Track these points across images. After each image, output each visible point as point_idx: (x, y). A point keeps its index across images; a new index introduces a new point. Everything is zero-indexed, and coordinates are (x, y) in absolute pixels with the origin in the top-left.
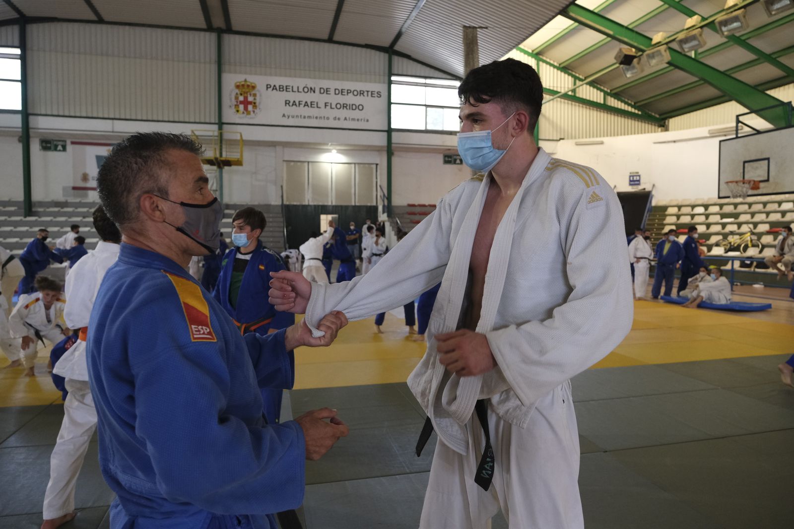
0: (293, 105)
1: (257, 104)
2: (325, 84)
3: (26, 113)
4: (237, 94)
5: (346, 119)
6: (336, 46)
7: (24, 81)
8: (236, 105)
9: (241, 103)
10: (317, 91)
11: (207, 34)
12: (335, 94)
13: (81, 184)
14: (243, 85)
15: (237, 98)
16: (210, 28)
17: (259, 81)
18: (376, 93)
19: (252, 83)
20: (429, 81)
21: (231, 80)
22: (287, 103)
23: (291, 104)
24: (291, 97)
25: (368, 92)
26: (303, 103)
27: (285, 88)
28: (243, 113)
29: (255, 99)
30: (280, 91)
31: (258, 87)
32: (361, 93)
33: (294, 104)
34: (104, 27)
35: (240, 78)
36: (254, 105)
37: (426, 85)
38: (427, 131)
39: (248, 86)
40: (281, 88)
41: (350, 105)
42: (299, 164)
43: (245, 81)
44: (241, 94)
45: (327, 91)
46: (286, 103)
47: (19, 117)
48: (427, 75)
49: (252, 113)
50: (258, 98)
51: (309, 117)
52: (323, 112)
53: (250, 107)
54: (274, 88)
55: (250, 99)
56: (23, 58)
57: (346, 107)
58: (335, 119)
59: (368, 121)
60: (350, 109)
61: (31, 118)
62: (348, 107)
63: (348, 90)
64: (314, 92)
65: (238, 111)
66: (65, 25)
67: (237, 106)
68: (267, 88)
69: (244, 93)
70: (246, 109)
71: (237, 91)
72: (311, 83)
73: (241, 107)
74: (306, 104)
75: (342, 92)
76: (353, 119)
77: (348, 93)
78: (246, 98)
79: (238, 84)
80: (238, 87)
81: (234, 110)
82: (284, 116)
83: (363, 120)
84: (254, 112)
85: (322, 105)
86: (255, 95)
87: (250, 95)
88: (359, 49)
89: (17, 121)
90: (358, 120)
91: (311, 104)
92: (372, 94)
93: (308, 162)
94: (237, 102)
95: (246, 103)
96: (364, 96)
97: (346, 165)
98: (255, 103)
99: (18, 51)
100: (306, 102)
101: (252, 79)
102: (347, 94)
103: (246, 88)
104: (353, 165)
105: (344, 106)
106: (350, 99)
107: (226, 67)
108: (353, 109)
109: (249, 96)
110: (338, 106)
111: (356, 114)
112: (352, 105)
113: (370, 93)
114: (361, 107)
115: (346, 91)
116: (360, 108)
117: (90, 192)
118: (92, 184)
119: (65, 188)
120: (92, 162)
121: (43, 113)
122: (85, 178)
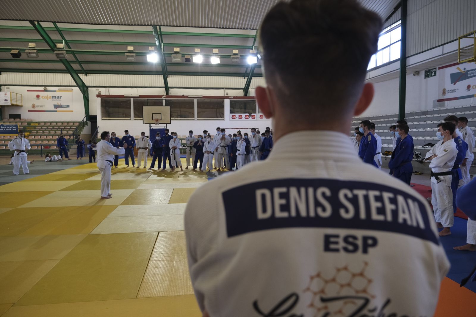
3: (404, 59)
7: (403, 39)
13: (442, 97)
56: (403, 24)
61: (408, 60)
99: (400, 22)
117: (446, 102)
118: (448, 96)
119: (434, 101)
120: (448, 79)
121: (412, 54)
122: (444, 93)
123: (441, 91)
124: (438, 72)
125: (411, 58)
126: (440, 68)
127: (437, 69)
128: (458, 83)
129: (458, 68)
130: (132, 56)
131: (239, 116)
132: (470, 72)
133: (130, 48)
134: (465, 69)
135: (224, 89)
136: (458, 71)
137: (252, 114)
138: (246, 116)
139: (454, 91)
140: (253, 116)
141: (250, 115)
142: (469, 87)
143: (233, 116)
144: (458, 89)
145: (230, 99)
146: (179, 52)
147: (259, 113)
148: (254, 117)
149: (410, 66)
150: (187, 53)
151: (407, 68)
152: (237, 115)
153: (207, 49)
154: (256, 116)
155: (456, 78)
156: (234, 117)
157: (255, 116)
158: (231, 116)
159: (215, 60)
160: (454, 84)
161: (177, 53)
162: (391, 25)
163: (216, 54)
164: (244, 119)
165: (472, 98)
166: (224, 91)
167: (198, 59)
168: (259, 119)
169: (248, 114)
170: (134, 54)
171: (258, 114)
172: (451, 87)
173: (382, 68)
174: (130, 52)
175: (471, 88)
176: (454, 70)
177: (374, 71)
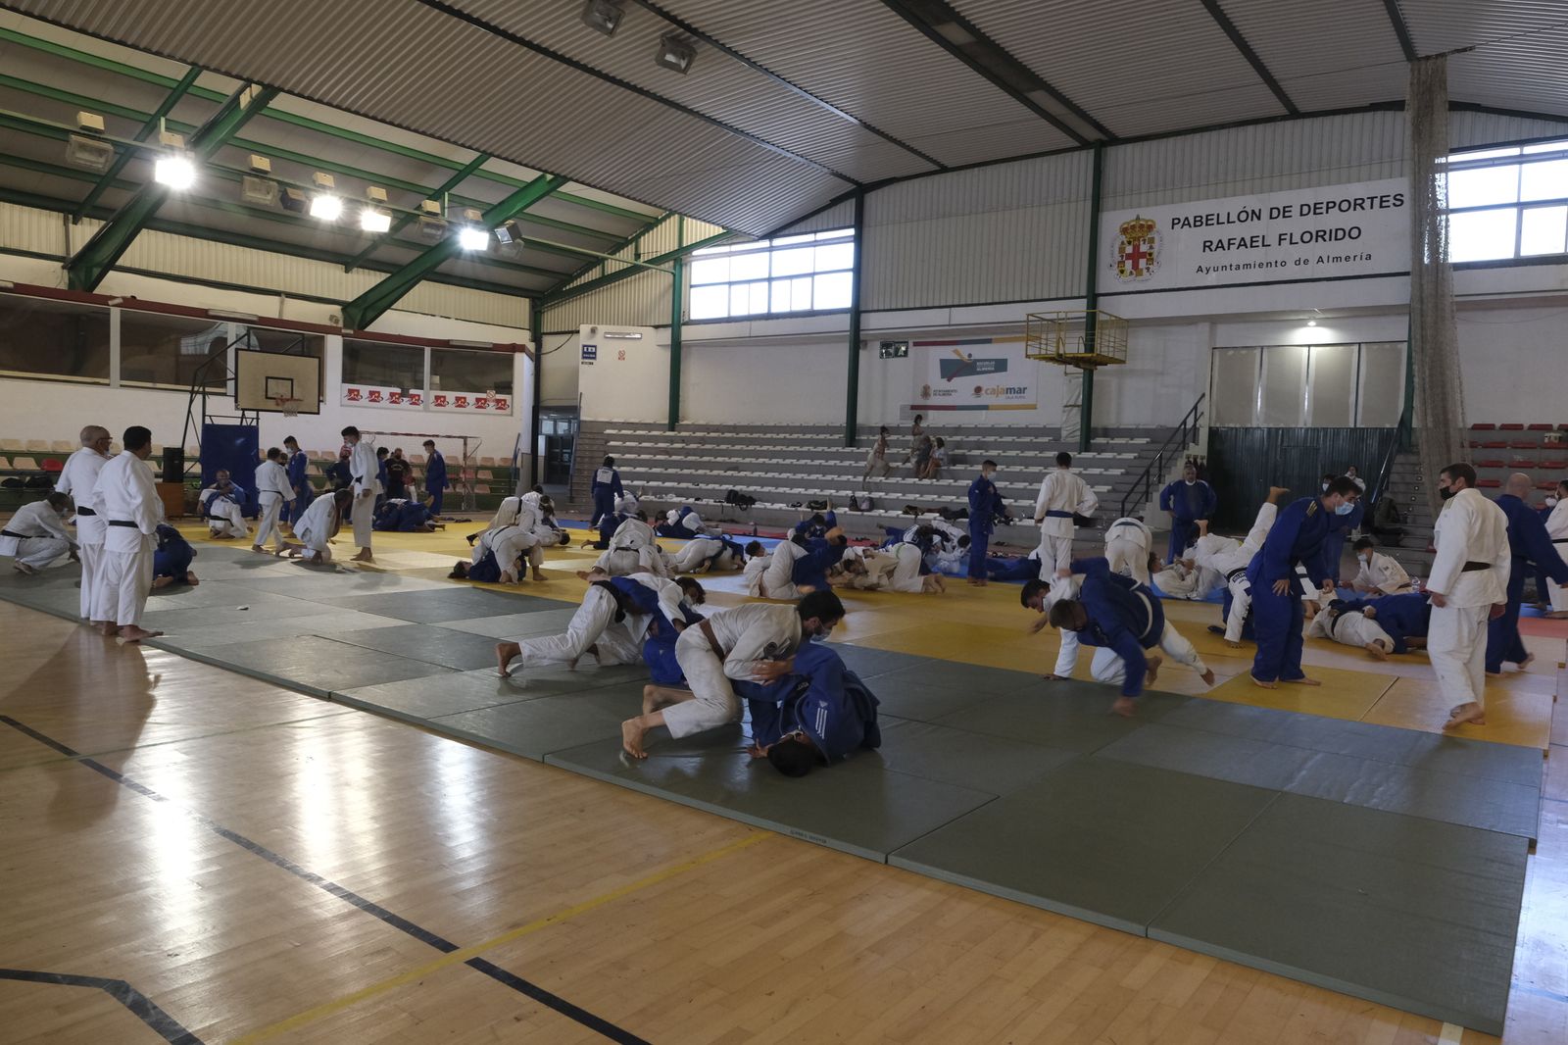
0: (1217, 247)
1: (1155, 256)
2: (1280, 199)
3: (857, 312)
4: (1123, 243)
5: (1320, 260)
6: (1308, 122)
7: (858, 271)
8: (1119, 262)
9: (1129, 257)
10: (1265, 215)
11: (1084, 153)
12: (1302, 215)
13: (921, 402)
14: (1133, 227)
15: (1122, 250)
16: (1085, 145)
17: (1160, 215)
18: (1391, 199)
19: (1147, 221)
20: (1529, 150)
21: (1113, 221)
22: (1207, 245)
23: (1213, 247)
24: (1214, 233)
25: (1372, 199)
26: (1237, 242)
27: (1204, 220)
28: (1131, 273)
29: (1151, 247)
30: (1195, 226)
31: (1158, 226)
32: (1358, 204)
33: (1220, 245)
34: (949, 175)
35: (1127, 216)
36: (1149, 257)
37: (1521, 160)
38: (1519, 262)
39: (1142, 226)
40: (1198, 221)
41: (1331, 231)
42: (1244, 352)
43: (1138, 218)
44: (1129, 243)
45: (1285, 212)
46: (1205, 246)
47: (847, 318)
48: (1524, 137)
49: (1145, 271)
50: (1156, 245)
51: (1247, 266)
52: (1277, 252)
53: (1142, 263)
54: (1186, 223)
55: (1144, 248)
56: (858, 240)
57: (1322, 237)
58: (1298, 262)
59: (1369, 257)
60: (1330, 240)
61: (863, 316)
62: (1327, 237)
63: (1328, 203)
64: (1259, 218)
65: (1122, 272)
66: (905, 184)
67: (1121, 263)
68: (1173, 224)
69: (1135, 239)
70: (1135, 266)
71: (1124, 238)
72: (1252, 202)
73: (1129, 264)
74: (1243, 243)
75: (1315, 209)
76: (1337, 259)
77: (1328, 208)
78: (1136, 248)
79: (1125, 226)
80: (1124, 231)
81: (1117, 271)
82: (1200, 269)
83: (1358, 259)
84: (1148, 269)
85: (1272, 240)
86: (1152, 240)
87: (1144, 240)
88: (1358, 116)
89: (845, 323)
90: (1347, 259)
91: (1252, 242)
92: (1381, 202)
93: (1262, 348)
94: (1122, 256)
95: (1136, 256)
96: (1363, 208)
97: (1341, 348)
98: (1150, 254)
99: (851, 232)
100: (1243, 239)
101: (1147, 214)
102: (1327, 212)
103: (1138, 233)
104: (1356, 348)
105: (1320, 235)
106: (1332, 220)
107: (1107, 201)
108: (1336, 239)
109: (1142, 243)
110: (1307, 237)
111: (1345, 247)
112: (1337, 230)
113: (1377, 202)
114: (1355, 233)
115: (1324, 206)
116: (1353, 233)
117: (931, 413)
118: (933, 401)
119: (902, 408)
120: (935, 370)
121: (876, 308)
122: (926, 393)
123: (920, 390)
124: (912, 350)
125: (873, 315)
126: (916, 344)
127: (911, 344)
128: (955, 380)
129: (956, 352)
130: (101, 152)
131: (372, 393)
132: (981, 363)
133: (93, 120)
134: (970, 355)
135: (283, 296)
136: (955, 357)
137: (412, 391)
138: (392, 395)
139: (947, 393)
140: (412, 396)
141: (404, 394)
142: (978, 390)
143: (351, 391)
144: (955, 391)
145: (343, 335)
146: (266, 172)
147: (431, 389)
148: (415, 401)
149: (871, 332)
150: (291, 182)
151: (861, 333)
152: (364, 390)
153: (355, 181)
154: (422, 398)
155: (950, 370)
156: (353, 395)
157: (419, 396)
158: (346, 392)
159: (375, 222)
160: (949, 380)
161: (259, 173)
162: (815, 232)
163: (378, 204)
164: (385, 403)
165: (984, 412)
166: (282, 303)
167: (326, 207)
168: (433, 407)
169: (398, 390)
170: (108, 146)
171: (427, 394)
172: (944, 384)
173: (788, 320)
174: (90, 132)
175: (983, 392)
176: (948, 353)
177: (763, 322)
